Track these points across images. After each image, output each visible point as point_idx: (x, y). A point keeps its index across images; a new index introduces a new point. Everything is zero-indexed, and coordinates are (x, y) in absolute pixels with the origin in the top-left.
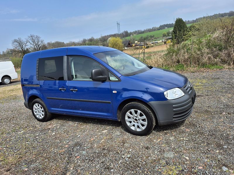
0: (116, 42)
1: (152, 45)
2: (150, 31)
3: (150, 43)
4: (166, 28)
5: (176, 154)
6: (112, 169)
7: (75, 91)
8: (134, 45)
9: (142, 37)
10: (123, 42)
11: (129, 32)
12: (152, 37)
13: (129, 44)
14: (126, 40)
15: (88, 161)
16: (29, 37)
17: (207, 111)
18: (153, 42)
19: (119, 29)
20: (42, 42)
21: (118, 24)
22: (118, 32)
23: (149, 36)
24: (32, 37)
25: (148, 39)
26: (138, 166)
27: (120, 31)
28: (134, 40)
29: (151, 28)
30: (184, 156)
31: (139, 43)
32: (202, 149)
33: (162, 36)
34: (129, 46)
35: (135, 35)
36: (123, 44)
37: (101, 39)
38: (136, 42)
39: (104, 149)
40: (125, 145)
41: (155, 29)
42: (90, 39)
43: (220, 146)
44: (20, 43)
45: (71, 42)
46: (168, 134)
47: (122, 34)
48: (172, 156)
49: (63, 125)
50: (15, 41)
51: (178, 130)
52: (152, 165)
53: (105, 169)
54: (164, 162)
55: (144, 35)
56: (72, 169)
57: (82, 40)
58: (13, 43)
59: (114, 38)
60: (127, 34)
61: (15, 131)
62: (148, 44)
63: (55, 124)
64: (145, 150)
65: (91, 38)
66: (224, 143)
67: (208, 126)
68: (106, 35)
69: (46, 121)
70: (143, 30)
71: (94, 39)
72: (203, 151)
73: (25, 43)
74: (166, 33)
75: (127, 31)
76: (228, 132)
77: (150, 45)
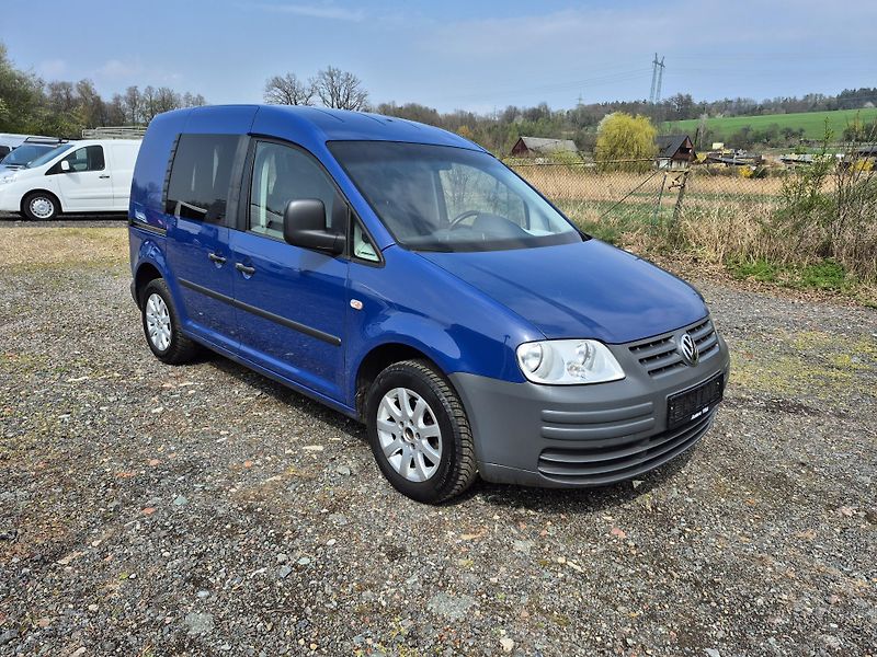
0: (631, 134)
1: (783, 167)
2: (789, 107)
3: (777, 160)
4: (870, 104)
5: (478, 613)
6: (209, 587)
7: (248, 272)
8: (702, 156)
9: (746, 130)
10: (659, 139)
11: (697, 101)
12: (794, 135)
13: (684, 150)
14: (675, 131)
15: (164, 533)
16: (322, 74)
17: (779, 480)
18: (789, 157)
19: (656, 84)
20: (361, 98)
21: (659, 64)
22: (652, 97)
23: (782, 128)
24: (331, 75)
25: (773, 141)
26: (299, 612)
27: (659, 91)
28: (711, 136)
29: (800, 98)
30: (503, 632)
31: (728, 152)
32: (604, 625)
33: (839, 135)
34: (679, 156)
35: (719, 117)
36: (656, 147)
37: (575, 113)
38: (716, 146)
39: (250, 510)
40: (331, 516)
41: (815, 105)
42: (535, 110)
43: (693, 645)
44: (290, 94)
45: (462, 112)
46: (523, 526)
47: (667, 104)
48: (456, 614)
49: (209, 390)
50: (277, 83)
51: (577, 520)
52: (353, 622)
53: (188, 580)
54: (406, 625)
55: (759, 123)
56: (95, 543)
57: (504, 110)
58: (269, 88)
59: (627, 119)
60: (685, 108)
61: (67, 371)
62: (764, 162)
63: (194, 378)
64: (379, 558)
65: (536, 107)
66: (721, 634)
67: (721, 540)
68: (601, 101)
69: (177, 363)
70: (760, 101)
71: (548, 112)
72: (599, 639)
73: (307, 93)
74: (860, 125)
75: (689, 97)
76: (785, 597)
77: (774, 165)
